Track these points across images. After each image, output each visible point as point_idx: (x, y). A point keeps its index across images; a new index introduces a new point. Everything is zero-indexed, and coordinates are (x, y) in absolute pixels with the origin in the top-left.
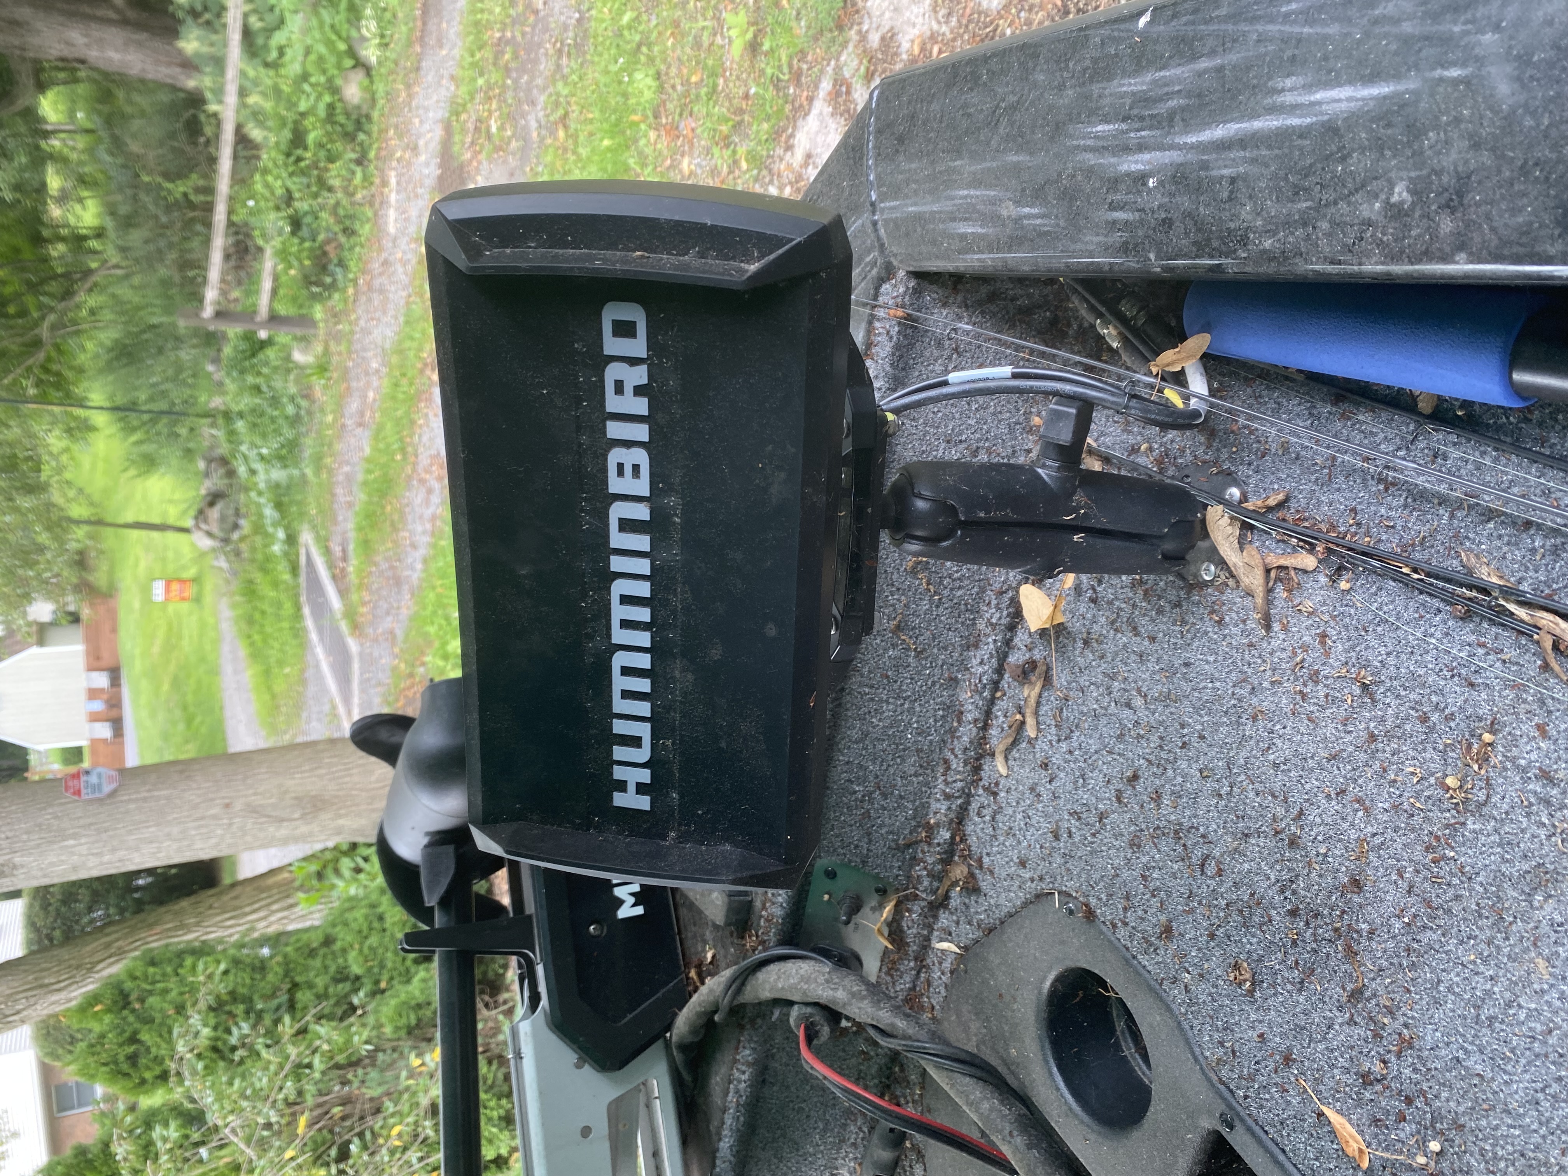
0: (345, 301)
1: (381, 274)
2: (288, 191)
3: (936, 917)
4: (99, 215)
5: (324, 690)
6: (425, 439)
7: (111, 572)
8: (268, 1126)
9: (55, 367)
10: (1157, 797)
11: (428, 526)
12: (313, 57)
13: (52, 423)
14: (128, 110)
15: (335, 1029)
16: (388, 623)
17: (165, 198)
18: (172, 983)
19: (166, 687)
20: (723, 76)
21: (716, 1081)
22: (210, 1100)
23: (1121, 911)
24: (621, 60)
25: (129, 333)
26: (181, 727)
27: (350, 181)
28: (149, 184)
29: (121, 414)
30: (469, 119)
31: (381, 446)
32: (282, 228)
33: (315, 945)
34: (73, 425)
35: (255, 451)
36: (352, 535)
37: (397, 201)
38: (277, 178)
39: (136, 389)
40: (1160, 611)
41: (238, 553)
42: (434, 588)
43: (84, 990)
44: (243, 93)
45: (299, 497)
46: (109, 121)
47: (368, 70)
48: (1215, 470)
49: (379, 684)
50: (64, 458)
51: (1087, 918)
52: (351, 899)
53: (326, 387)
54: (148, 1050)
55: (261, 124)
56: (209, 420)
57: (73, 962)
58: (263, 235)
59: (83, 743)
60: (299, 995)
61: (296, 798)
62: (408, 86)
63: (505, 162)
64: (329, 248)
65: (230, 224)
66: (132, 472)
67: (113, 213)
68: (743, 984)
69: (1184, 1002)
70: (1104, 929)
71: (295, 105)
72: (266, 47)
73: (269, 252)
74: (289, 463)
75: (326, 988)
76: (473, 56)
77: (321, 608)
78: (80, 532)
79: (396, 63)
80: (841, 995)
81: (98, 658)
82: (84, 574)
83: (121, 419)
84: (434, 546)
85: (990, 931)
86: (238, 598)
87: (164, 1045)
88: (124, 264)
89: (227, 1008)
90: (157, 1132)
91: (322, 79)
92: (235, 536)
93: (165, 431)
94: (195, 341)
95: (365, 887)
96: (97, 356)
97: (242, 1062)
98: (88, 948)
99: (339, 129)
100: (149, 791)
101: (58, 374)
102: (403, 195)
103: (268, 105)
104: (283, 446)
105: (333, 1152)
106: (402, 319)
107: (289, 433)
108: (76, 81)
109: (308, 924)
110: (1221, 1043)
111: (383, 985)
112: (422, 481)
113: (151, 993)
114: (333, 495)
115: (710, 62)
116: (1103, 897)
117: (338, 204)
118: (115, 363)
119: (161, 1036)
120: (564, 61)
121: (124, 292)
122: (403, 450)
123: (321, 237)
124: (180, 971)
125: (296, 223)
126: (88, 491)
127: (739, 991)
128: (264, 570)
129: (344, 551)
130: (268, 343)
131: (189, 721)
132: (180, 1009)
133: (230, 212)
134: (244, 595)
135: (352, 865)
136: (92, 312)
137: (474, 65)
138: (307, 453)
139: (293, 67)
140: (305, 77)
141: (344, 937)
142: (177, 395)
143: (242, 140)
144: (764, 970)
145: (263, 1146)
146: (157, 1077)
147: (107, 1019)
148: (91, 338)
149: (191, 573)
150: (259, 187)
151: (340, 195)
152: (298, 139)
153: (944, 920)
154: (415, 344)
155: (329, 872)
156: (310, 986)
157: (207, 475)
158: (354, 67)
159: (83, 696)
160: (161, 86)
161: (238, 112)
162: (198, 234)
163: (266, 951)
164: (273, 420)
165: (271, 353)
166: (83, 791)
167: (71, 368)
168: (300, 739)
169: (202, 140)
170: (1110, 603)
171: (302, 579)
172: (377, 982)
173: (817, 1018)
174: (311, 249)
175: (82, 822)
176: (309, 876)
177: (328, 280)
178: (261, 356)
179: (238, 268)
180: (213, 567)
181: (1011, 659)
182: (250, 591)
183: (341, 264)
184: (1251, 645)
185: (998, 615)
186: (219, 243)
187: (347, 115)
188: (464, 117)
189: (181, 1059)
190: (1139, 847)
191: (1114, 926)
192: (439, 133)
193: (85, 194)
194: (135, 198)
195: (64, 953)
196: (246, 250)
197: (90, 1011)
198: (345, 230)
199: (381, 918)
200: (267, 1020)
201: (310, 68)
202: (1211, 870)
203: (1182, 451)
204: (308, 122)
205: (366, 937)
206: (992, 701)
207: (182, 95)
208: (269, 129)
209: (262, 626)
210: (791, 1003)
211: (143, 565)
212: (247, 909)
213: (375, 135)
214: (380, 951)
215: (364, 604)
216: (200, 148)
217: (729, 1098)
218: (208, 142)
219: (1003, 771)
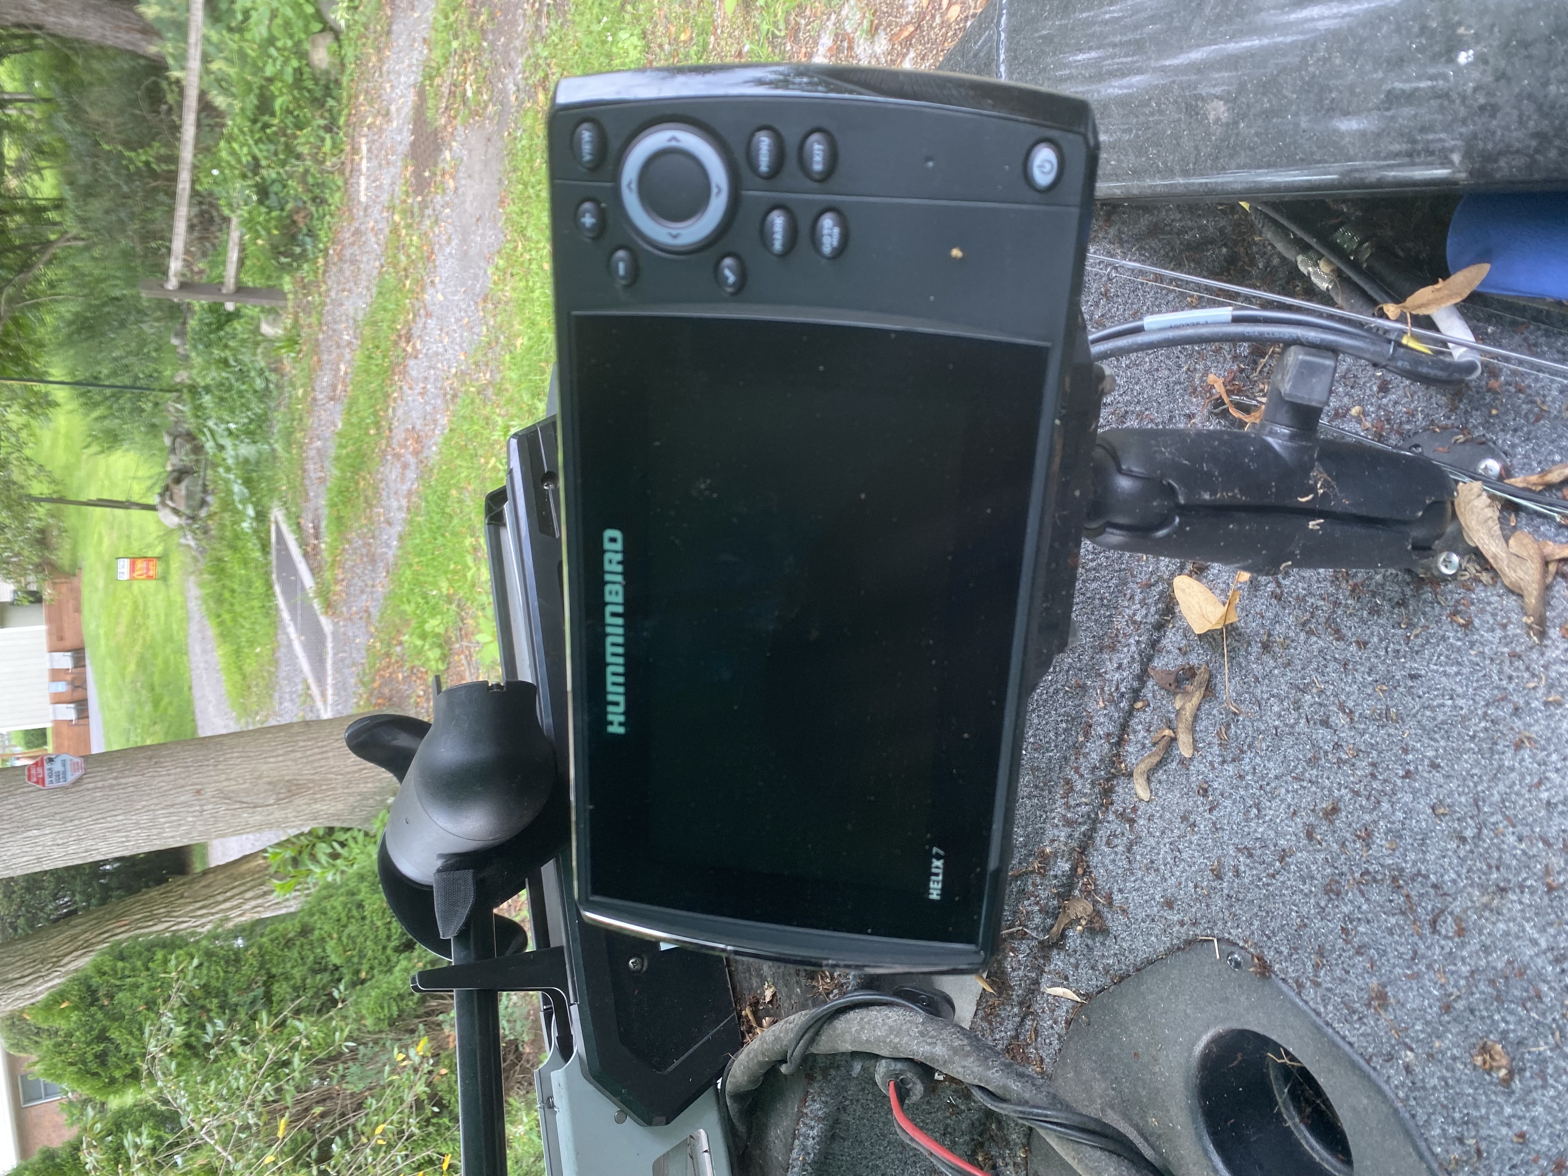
0: (316, 272)
1: (353, 244)
2: (255, 158)
3: (1047, 958)
4: (58, 186)
5: (298, 671)
6: (400, 412)
7: (74, 549)
8: (246, 1127)
9: (13, 342)
10: (1366, 837)
11: (404, 502)
12: (279, 21)
13: (12, 399)
14: (87, 77)
15: (314, 1024)
16: (364, 601)
17: (128, 168)
18: (142, 978)
19: (132, 667)
20: (715, 34)
21: (776, 1134)
22: (184, 1101)
23: (1310, 969)
24: (605, 19)
25: (90, 305)
26: (148, 708)
27: (319, 148)
28: (110, 152)
29: (83, 389)
30: (443, 83)
31: (354, 420)
32: (249, 196)
33: (291, 935)
34: (33, 400)
35: (223, 426)
36: (326, 511)
37: (368, 169)
38: (242, 145)
39: (98, 363)
40: (1375, 611)
41: (206, 532)
42: (410, 565)
43: (50, 984)
44: (206, 59)
45: (269, 473)
46: (66, 88)
47: (337, 34)
48: (1461, 438)
49: (354, 664)
50: (24, 434)
51: (1263, 974)
52: (328, 886)
53: (295, 360)
54: (118, 1048)
55: (226, 91)
56: (175, 394)
57: (37, 956)
58: (230, 205)
59: (48, 725)
60: (275, 987)
61: (270, 783)
62: (379, 50)
63: (482, 127)
64: (298, 218)
65: (194, 193)
66: (95, 448)
67: (71, 183)
68: (817, 1033)
69: (1403, 1084)
70: (1285, 988)
71: (262, 70)
72: (231, 12)
73: (235, 221)
74: (257, 438)
75: (304, 980)
76: (446, 17)
77: (292, 586)
78: (41, 510)
79: (366, 26)
80: (940, 1050)
81: (61, 639)
82: (46, 553)
83: (83, 395)
84: (410, 522)
85: (1122, 979)
86: (206, 576)
87: (134, 1043)
88: (83, 236)
89: (201, 1002)
90: (129, 1139)
91: (289, 43)
92: (203, 513)
93: (128, 405)
94: (159, 314)
95: (343, 872)
96: (56, 329)
97: (217, 1059)
98: (54, 941)
99: (307, 94)
100: (116, 778)
101: (17, 349)
102: (375, 163)
103: (232, 71)
104: (251, 421)
105: (314, 1153)
106: (374, 290)
107: (257, 408)
108: (33, 48)
109: (284, 911)
110: (1461, 1140)
111: (363, 975)
112: (397, 456)
113: (120, 988)
114: (304, 471)
115: (700, 20)
116: (1285, 951)
117: (307, 171)
118: (76, 337)
119: (131, 1033)
120: (544, 21)
121: (83, 263)
122: (377, 425)
123: (289, 206)
124: (151, 965)
125: (263, 192)
126: (48, 468)
127: (812, 1041)
128: (234, 548)
129: (316, 528)
130: (235, 315)
131: (156, 703)
132: (151, 1005)
133: (193, 182)
134: (213, 574)
135: (329, 850)
136: (52, 285)
137: (448, 27)
138: (277, 428)
139: (259, 30)
140: (271, 41)
141: (322, 926)
142: (141, 369)
143: (206, 107)
144: (843, 1018)
145: (240, 1148)
146: (126, 1076)
147: (74, 1016)
148: (50, 312)
149: (158, 550)
150: (224, 154)
151: (308, 163)
152: (265, 105)
153: (1058, 961)
154: (389, 316)
155: (305, 856)
156: (287, 978)
157: (173, 450)
158: (322, 31)
159: (46, 678)
160: (122, 52)
161: (201, 78)
162: (163, 204)
163: (240, 942)
164: (241, 394)
165: (237, 325)
166: (47, 780)
167: (30, 342)
168: (272, 722)
169: (164, 107)
170: (1301, 600)
171: (273, 557)
172: (357, 972)
173: (909, 1075)
174: (280, 219)
175: (46, 811)
176: (284, 862)
177: (298, 250)
178: (228, 329)
179: (201, 239)
180: (180, 545)
181: (1158, 663)
182: (219, 569)
183: (311, 233)
184: (1515, 656)
185: (1144, 611)
186: (183, 212)
187: (316, 80)
188: (438, 81)
189: (154, 1058)
190: (1338, 894)
191: (1300, 986)
192: (411, 97)
193: (43, 164)
194: (95, 168)
195: (28, 947)
196: (211, 220)
197: (55, 1011)
198: (314, 200)
199: (360, 906)
200: (243, 1016)
201: (276, 32)
202: (1448, 926)
203: (1412, 414)
204: (274, 88)
205: (345, 926)
206: (1130, 713)
207: (142, 62)
208: (234, 96)
209: (232, 605)
210: (877, 1057)
211: (106, 542)
212: (220, 898)
213: (345, 101)
214: (360, 940)
215: (337, 582)
216: (162, 116)
217: (794, 1155)
218: (170, 109)
219: (1144, 794)
